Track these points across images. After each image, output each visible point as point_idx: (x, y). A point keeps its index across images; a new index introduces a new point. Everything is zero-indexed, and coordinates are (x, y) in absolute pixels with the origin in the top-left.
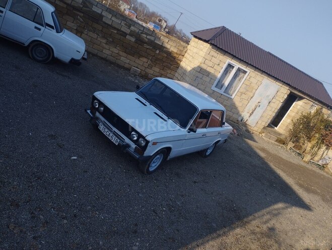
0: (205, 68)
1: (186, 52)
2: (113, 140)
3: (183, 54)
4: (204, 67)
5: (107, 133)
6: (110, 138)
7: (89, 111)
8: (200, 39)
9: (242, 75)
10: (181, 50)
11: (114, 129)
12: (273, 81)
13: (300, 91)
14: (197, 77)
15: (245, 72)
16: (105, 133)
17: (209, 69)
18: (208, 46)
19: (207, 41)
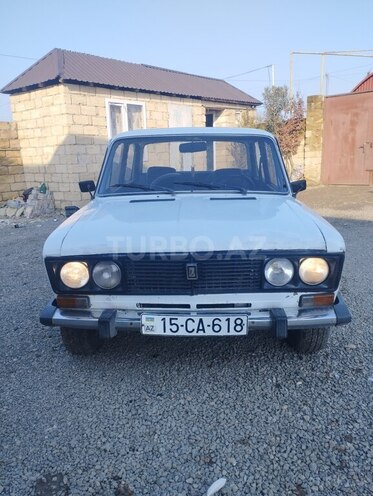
0: (80, 132)
1: (17, 129)
2: (224, 333)
3: (13, 135)
4: (78, 130)
5: (192, 326)
6: (209, 332)
7: (58, 316)
8: (34, 87)
9: (136, 115)
10: (6, 130)
11: (194, 300)
12: (178, 103)
13: (217, 101)
14: (78, 154)
15: (138, 108)
16: (182, 332)
17: (88, 131)
18: (61, 89)
19: (54, 82)
